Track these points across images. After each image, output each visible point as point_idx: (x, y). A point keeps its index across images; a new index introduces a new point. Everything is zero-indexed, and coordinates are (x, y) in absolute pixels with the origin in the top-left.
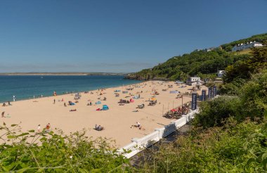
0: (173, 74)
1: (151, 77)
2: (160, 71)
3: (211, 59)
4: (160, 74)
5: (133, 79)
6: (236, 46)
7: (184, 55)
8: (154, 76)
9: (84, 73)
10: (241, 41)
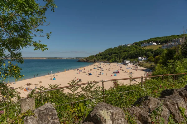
0: (110, 58)
1: (96, 60)
2: (101, 57)
3: (132, 51)
4: (102, 58)
5: (84, 62)
6: (143, 44)
7: (115, 48)
8: (98, 60)
9: (43, 58)
10: (145, 41)
